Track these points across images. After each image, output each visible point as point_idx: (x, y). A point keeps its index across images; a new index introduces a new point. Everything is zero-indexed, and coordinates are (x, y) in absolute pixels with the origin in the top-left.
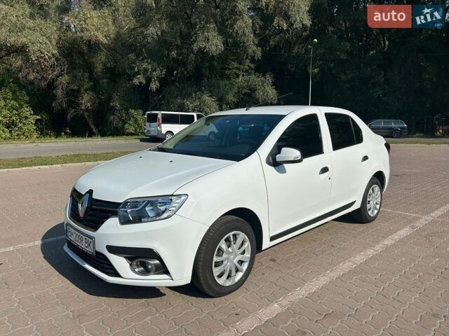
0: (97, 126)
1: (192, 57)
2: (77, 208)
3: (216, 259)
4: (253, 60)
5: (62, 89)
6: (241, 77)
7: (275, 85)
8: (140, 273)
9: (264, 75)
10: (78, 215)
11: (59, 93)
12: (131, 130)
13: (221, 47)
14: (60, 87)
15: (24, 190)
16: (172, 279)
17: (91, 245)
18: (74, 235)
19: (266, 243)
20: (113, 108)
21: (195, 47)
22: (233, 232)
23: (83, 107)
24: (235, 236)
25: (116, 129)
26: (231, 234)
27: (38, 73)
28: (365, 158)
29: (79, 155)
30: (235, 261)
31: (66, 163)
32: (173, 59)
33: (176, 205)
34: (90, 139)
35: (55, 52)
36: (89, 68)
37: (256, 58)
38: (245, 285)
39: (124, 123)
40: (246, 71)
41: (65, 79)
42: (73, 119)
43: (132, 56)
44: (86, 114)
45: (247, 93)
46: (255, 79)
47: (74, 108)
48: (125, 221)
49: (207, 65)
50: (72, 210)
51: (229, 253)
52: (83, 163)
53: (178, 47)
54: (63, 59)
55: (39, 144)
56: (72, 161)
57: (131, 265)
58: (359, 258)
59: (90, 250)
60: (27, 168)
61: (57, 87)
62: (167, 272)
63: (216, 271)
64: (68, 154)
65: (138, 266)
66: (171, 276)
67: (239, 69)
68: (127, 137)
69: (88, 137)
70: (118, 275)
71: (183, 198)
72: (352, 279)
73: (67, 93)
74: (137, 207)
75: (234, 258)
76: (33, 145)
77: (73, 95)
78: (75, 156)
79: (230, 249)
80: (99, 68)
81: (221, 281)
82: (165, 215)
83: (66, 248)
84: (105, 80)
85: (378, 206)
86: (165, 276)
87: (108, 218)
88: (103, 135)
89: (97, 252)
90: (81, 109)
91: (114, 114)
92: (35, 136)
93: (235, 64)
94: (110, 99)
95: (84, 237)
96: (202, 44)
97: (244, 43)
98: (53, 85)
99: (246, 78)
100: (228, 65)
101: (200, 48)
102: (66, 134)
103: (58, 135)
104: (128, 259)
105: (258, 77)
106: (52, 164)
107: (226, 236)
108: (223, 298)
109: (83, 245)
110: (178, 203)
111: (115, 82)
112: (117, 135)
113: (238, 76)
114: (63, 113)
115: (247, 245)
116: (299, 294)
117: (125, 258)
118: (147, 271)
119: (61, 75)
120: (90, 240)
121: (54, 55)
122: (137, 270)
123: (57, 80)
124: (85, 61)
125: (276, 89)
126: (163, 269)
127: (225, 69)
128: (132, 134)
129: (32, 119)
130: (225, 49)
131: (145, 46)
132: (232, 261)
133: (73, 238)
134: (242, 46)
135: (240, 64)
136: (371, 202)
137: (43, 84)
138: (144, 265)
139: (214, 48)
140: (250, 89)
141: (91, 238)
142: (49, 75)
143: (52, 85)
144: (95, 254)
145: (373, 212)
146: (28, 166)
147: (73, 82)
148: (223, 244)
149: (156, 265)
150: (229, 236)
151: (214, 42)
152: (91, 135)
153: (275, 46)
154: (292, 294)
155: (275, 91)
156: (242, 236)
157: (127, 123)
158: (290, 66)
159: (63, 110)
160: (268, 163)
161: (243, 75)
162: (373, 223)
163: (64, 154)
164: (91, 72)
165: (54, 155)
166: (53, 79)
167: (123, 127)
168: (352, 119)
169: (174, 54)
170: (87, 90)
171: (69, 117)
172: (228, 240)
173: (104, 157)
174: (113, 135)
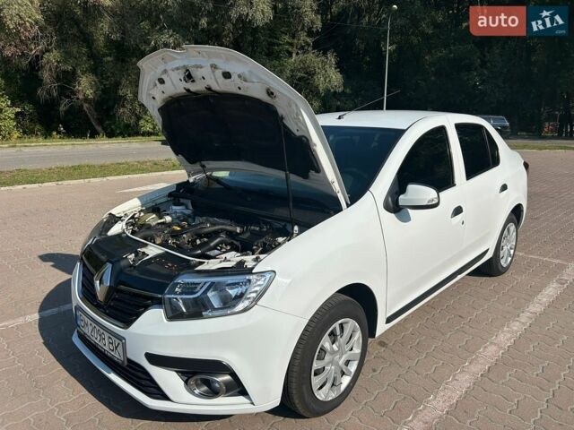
0: (101, 122)
1: (229, 26)
2: (93, 285)
3: (316, 365)
4: (310, 34)
5: (50, 70)
6: (294, 55)
7: (340, 66)
8: (202, 395)
9: (325, 54)
10: (95, 296)
11: (46, 76)
12: (148, 127)
13: (270, 14)
14: (48, 67)
15: (5, 224)
16: (252, 403)
17: (120, 348)
18: (90, 328)
19: (381, 328)
20: (123, 98)
21: (234, 14)
22: (340, 322)
23: (81, 97)
24: (341, 325)
25: (127, 126)
26: (336, 325)
27: (16, 46)
28: (504, 188)
29: (79, 167)
30: (341, 362)
31: (63, 179)
32: (203, 30)
33: (258, 289)
34: (92, 141)
35: (39, 17)
36: (87, 40)
37: (315, 30)
38: (353, 393)
39: (139, 118)
40: (302, 48)
41: (53, 57)
42: (67, 112)
43: (145, 25)
44: (86, 106)
45: (303, 77)
46: (312, 58)
47: (68, 97)
48: (174, 315)
49: (250, 38)
50: (83, 285)
51: (333, 352)
52: (86, 180)
53: (209, 14)
54: (50, 29)
55: (23, 149)
56: (71, 177)
57: (186, 382)
58: (505, 338)
59: (117, 355)
60: (7, 188)
61: (42, 67)
62: (244, 392)
63: (316, 381)
64: (65, 164)
65: (198, 386)
66: (250, 399)
67: (291, 44)
68: (144, 139)
69: (90, 137)
70: (165, 397)
71: (268, 276)
72: (505, 378)
73: (58, 76)
74: (195, 293)
75: (340, 358)
76: (13, 150)
77: (66, 80)
78: (74, 168)
79: (334, 346)
80: (101, 41)
81: (322, 395)
82: (240, 306)
83: (76, 340)
84: (109, 58)
85: (512, 251)
86: (241, 399)
87: (146, 308)
88: (111, 135)
89: (129, 361)
90: (78, 99)
91: (124, 106)
92: (16, 136)
93: (287, 38)
94: (117, 85)
95: (107, 335)
96: (245, 10)
97: (299, 9)
98: (38, 65)
99: (301, 57)
100: (276, 38)
101: (240, 16)
102: (59, 133)
103: (47, 134)
104: (181, 374)
105: (317, 56)
106: (42, 183)
107: (331, 329)
108: (323, 418)
109: (106, 346)
110: (260, 285)
111: (123, 61)
112: (129, 135)
113: (290, 54)
114: (52, 104)
115: (358, 335)
116: (435, 408)
117: (177, 372)
118: (213, 393)
119: (48, 51)
120: (117, 341)
121: (37, 23)
122: (197, 391)
123: (42, 57)
124: (82, 32)
125: (341, 72)
126: (237, 388)
127: (274, 44)
128: (149, 134)
129: (11, 112)
130: (274, 17)
131: (163, 11)
132: (337, 364)
133: (88, 331)
134: (296, 13)
135: (293, 37)
136: (505, 248)
137: (25, 63)
138: (207, 383)
139: (259, 16)
140: (307, 73)
141: (121, 338)
142: (31, 50)
143: (35, 64)
144: (126, 363)
145: (506, 260)
146: (8, 185)
147: (65, 62)
148: (326, 342)
149: (226, 383)
150: (335, 328)
151: (260, 7)
152: (94, 135)
153: (340, 14)
154: (425, 408)
155: (339, 76)
156: (351, 324)
157: (142, 118)
158: (358, 42)
159: (53, 100)
160: (387, 208)
161: (297, 54)
162: (506, 275)
163: (58, 164)
164: (89, 47)
165: (44, 166)
166: (37, 56)
167: (138, 125)
168: (487, 130)
169: (204, 22)
170: (86, 72)
171: (62, 108)
172: (333, 334)
173: (115, 170)
174: (122, 135)
